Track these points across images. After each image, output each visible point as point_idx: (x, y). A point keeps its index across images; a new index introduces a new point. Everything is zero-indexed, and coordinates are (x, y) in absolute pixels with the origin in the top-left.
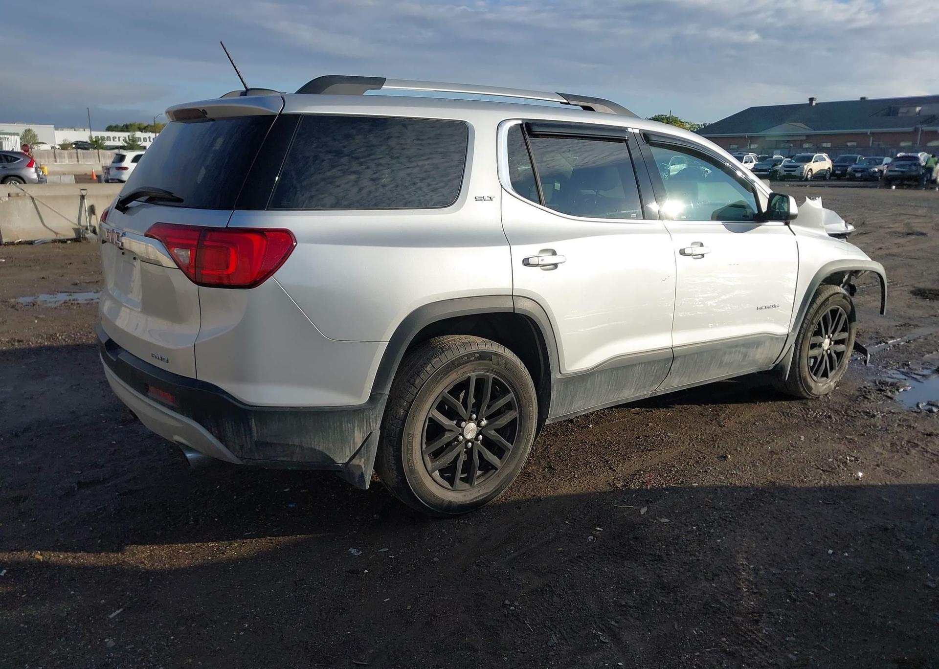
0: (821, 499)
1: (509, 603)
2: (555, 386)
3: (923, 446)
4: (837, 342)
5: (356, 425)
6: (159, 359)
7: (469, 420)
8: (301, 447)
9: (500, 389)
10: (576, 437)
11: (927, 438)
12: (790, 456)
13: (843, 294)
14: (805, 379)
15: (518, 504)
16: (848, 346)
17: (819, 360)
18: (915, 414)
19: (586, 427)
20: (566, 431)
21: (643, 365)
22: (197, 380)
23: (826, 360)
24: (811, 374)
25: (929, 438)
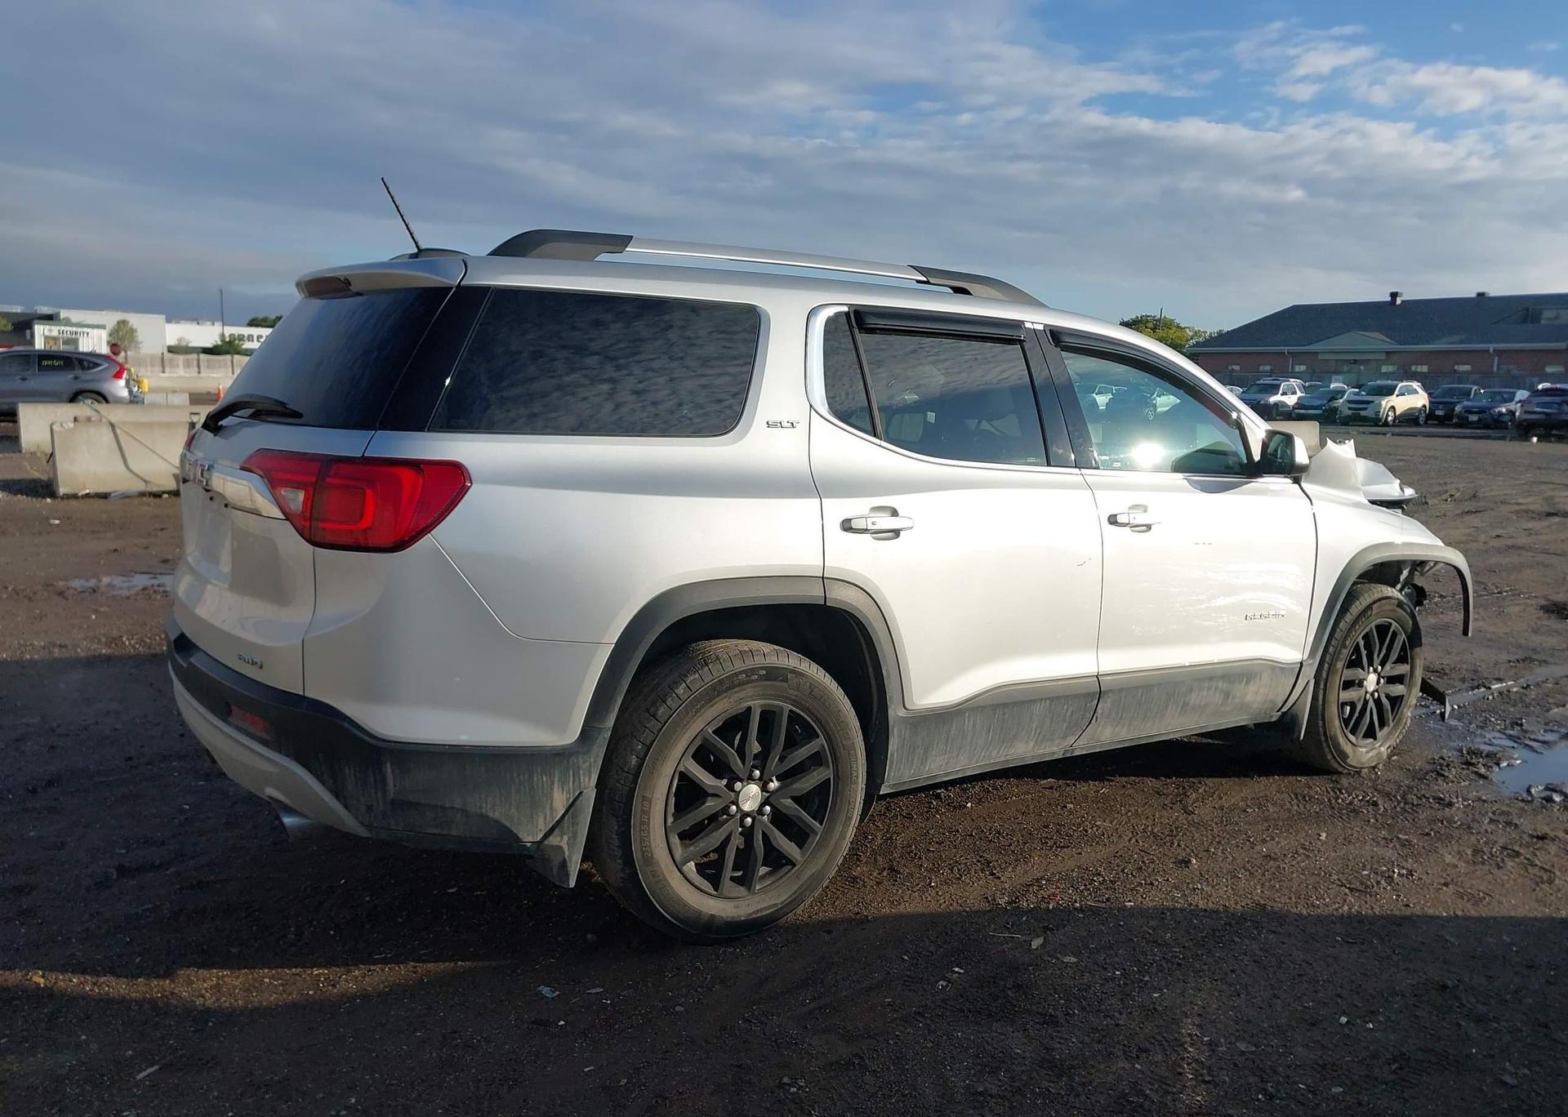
0: (1339, 934)
1: (789, 1082)
2: (896, 729)
3: (1528, 856)
4: (1392, 680)
5: (556, 779)
6: (248, 663)
7: (748, 779)
8: (464, 811)
9: (801, 730)
10: (942, 821)
11: (1536, 843)
12: (1298, 863)
13: (1398, 599)
14: (1334, 739)
15: (827, 926)
16: (1410, 687)
17: (1359, 708)
18: (1522, 804)
19: (960, 806)
20: (927, 812)
21: (1048, 702)
22: (304, 697)
23: (1371, 709)
24: (1345, 731)
25: (1540, 844)
